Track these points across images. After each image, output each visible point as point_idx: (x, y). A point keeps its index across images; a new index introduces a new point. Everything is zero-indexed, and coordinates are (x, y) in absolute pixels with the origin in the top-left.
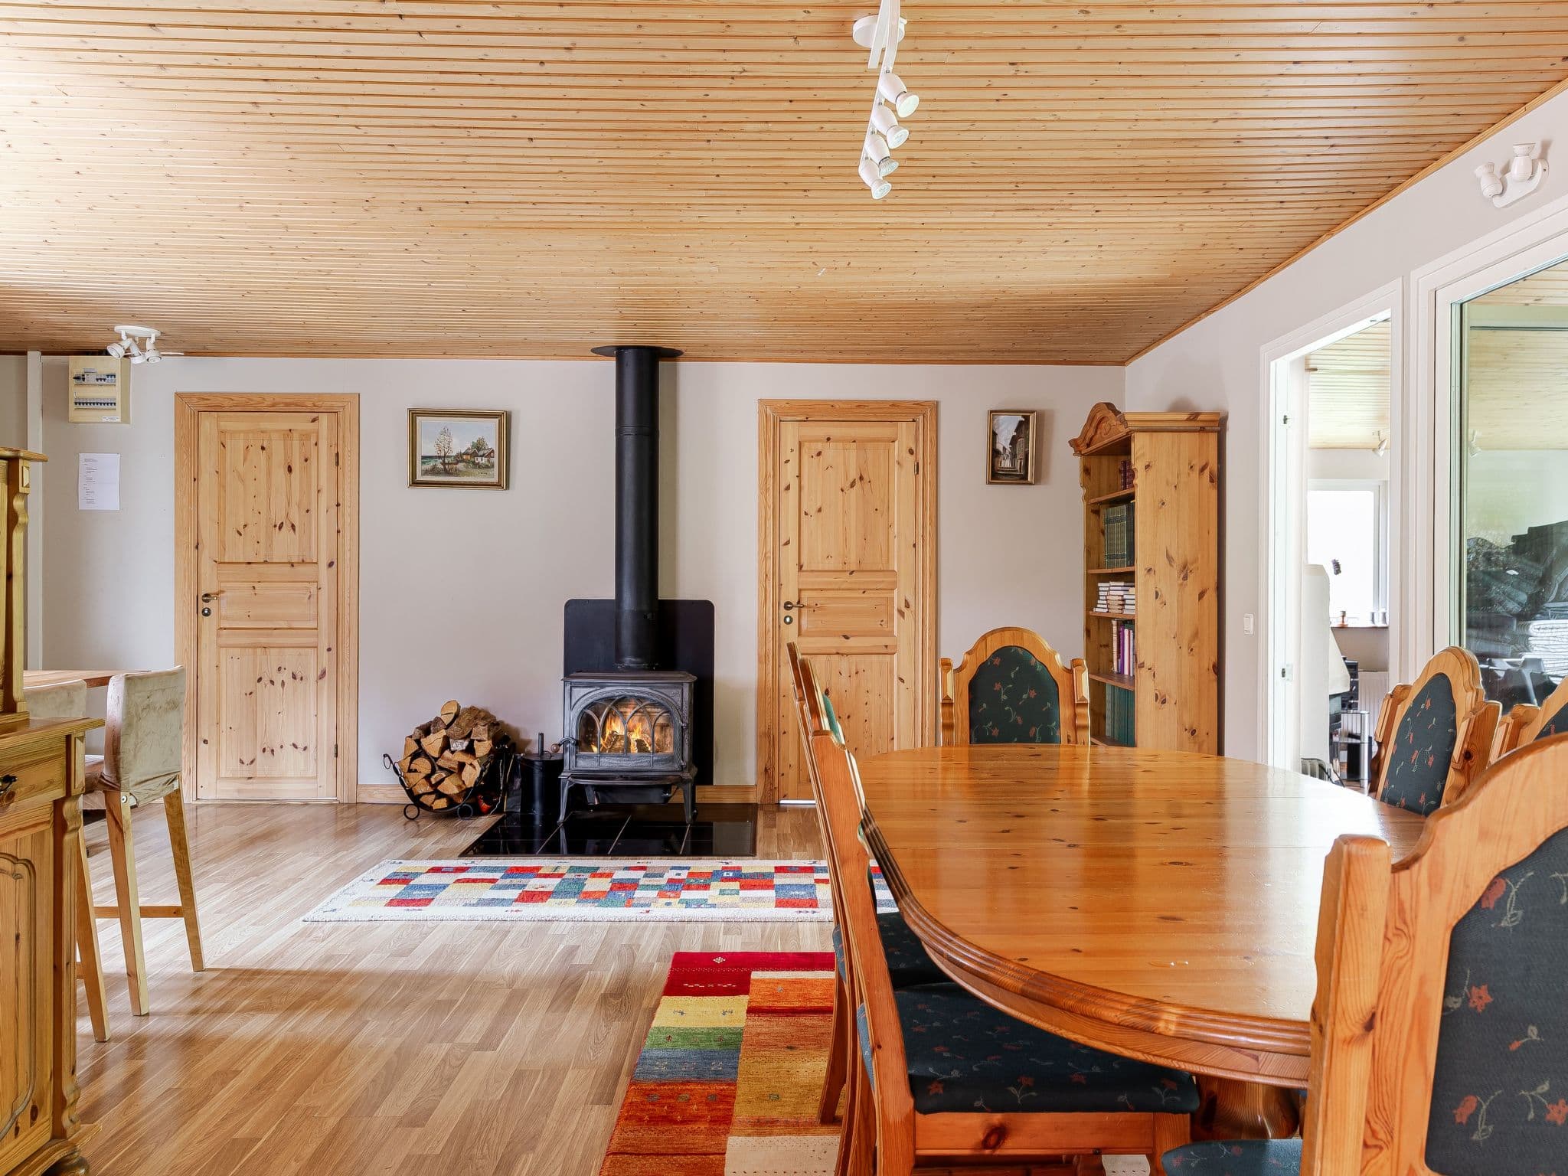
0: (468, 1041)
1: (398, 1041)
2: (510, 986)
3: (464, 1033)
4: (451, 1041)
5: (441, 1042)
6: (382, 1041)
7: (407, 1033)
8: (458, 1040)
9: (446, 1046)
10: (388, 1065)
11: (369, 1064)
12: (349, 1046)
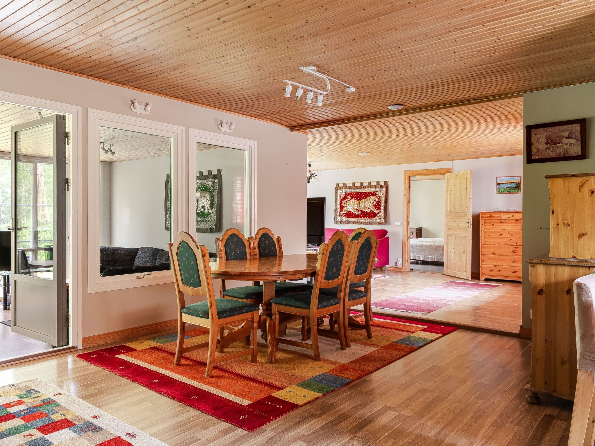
0: (393, 413)
1: (422, 421)
2: (355, 437)
3: (394, 416)
4: (400, 414)
5: (404, 415)
6: (429, 423)
7: (417, 424)
8: (397, 414)
9: (403, 413)
10: (429, 411)
11: (436, 414)
12: (444, 425)
